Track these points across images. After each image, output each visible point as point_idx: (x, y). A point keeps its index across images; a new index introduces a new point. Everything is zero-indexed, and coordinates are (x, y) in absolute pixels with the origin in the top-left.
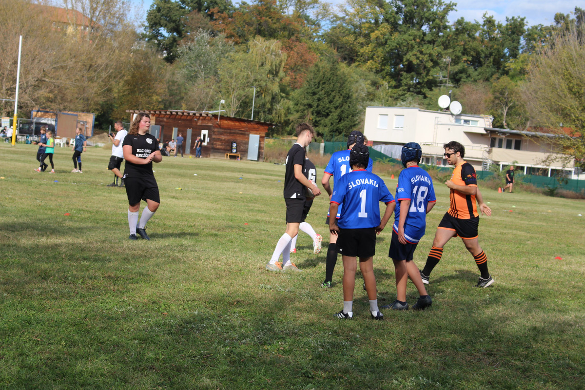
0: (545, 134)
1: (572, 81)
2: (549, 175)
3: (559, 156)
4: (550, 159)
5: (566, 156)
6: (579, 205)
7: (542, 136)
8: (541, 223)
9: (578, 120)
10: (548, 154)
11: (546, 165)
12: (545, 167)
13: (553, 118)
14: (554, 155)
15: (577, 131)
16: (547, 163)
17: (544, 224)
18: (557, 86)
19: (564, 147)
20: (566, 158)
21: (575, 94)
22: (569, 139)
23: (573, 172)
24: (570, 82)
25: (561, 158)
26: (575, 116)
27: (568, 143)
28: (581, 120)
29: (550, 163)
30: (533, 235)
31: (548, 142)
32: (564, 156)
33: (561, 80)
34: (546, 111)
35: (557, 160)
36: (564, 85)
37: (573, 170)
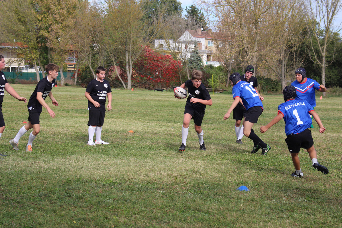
0: (7, 47)
1: (20, 15)
2: (10, 71)
3: (16, 59)
4: (10, 61)
5: (20, 59)
6: (30, 88)
7: (5, 48)
8: (10, 101)
9: (25, 37)
10: (9, 59)
11: (8, 65)
12: (8, 66)
13: (11, 36)
14: (13, 59)
15: (25, 44)
16: (9, 64)
17: (13, 101)
18: (11, 18)
19: (18, 54)
20: (20, 60)
21: (22, 22)
22: (21, 49)
23: (24, 68)
24: (19, 15)
25: (17, 61)
26: (23, 35)
27: (21, 52)
28: (27, 37)
29: (11, 64)
30: (7, 109)
31: (9, 51)
32: (19, 59)
33: (13, 14)
34: (6, 33)
35: (15, 62)
36: (15, 17)
37: (24, 67)
